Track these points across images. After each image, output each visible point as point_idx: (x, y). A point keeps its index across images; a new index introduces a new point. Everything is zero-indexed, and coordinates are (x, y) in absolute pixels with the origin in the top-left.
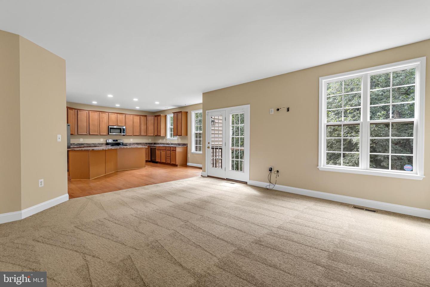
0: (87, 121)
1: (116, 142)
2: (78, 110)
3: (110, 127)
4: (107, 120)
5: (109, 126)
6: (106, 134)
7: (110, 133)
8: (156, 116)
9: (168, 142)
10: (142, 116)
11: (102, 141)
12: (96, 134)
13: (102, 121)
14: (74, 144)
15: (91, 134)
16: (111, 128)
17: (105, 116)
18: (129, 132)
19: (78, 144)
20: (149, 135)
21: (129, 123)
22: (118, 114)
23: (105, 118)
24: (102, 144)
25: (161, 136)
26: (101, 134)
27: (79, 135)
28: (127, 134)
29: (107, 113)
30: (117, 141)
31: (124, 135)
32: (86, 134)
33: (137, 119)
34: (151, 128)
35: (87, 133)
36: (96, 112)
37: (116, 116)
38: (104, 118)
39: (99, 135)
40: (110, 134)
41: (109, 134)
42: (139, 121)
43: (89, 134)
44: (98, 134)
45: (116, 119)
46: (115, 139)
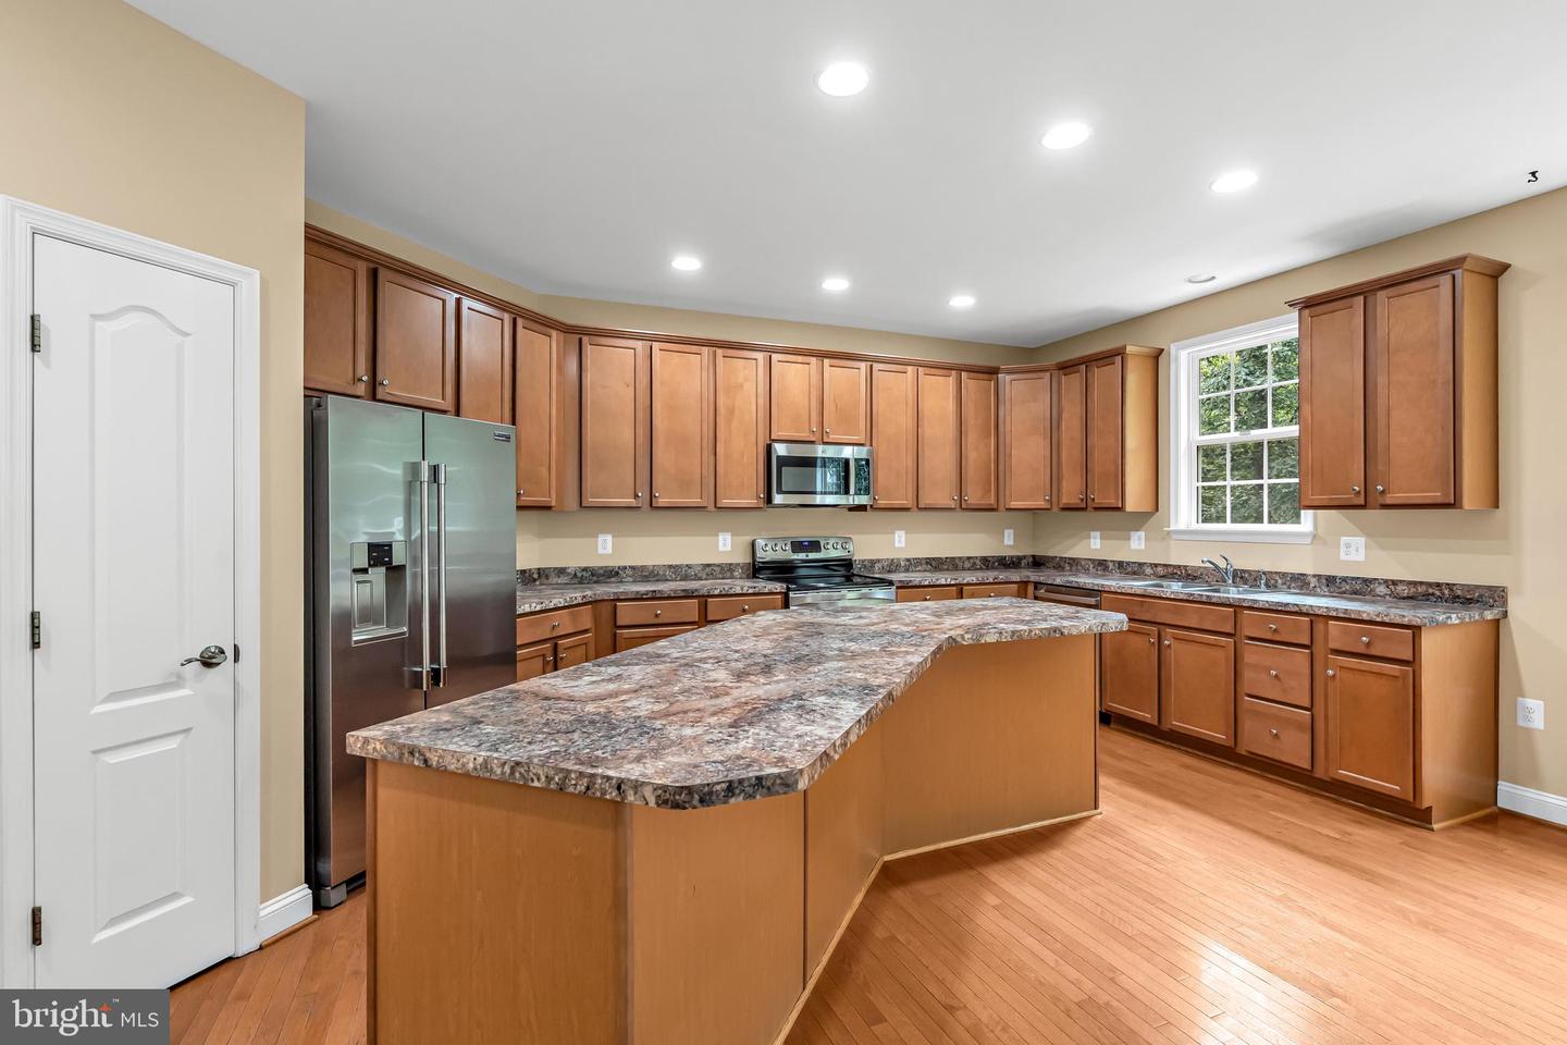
0: (640, 415)
1: (812, 556)
2: (585, 339)
3: (781, 450)
4: (761, 401)
5: (769, 449)
6: (752, 502)
7: (780, 491)
8: (1066, 367)
9: (1179, 556)
10: (972, 370)
11: (726, 546)
12: (695, 501)
13: (731, 411)
14: (561, 571)
15: (662, 501)
16: (785, 462)
17: (746, 374)
18: (891, 482)
19: (585, 569)
20: (1014, 504)
21: (895, 421)
22: (826, 361)
23: (749, 388)
24: (727, 570)
25: (1129, 507)
26: (725, 502)
27: (589, 509)
28: (882, 503)
29: (760, 356)
30: (814, 546)
31: (862, 508)
32: (631, 501)
33: (940, 394)
34: (1027, 453)
35: (636, 496)
36: (694, 349)
37: (815, 379)
38: (741, 386)
39: (711, 509)
40: (778, 499)
41: (769, 500)
42: (951, 406)
43: (650, 506)
44: (708, 502)
45: (815, 394)
46: (805, 533)
